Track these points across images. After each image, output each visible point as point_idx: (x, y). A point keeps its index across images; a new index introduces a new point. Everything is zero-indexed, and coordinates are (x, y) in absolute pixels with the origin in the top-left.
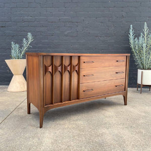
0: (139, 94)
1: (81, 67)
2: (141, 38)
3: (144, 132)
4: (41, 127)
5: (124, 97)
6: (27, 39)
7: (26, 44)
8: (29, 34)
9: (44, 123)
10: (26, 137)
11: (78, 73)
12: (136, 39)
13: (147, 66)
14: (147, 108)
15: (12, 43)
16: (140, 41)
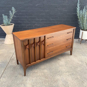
0: (79, 44)
1: (46, 42)
2: (84, 10)
3: (79, 78)
4: (25, 75)
5: (71, 51)
6: (12, 11)
7: (12, 15)
8: (13, 8)
9: (26, 72)
10: (17, 84)
11: (44, 45)
12: (81, 11)
13: (86, 29)
14: (83, 57)
15: (3, 15)
16: (84, 12)
